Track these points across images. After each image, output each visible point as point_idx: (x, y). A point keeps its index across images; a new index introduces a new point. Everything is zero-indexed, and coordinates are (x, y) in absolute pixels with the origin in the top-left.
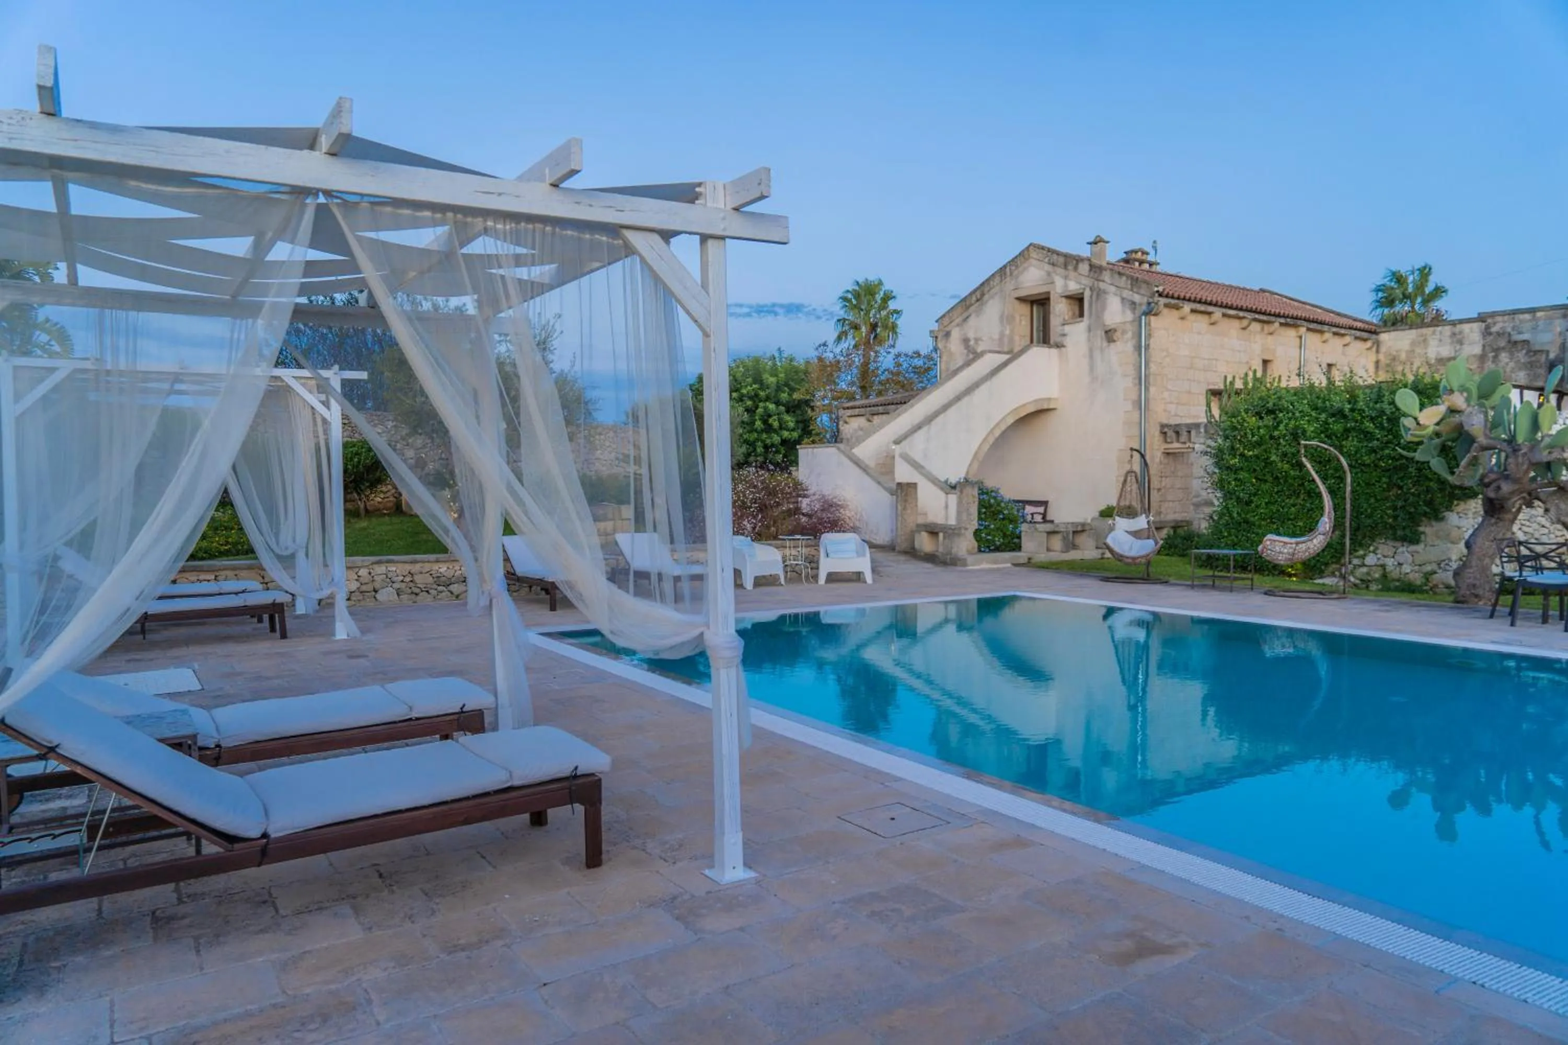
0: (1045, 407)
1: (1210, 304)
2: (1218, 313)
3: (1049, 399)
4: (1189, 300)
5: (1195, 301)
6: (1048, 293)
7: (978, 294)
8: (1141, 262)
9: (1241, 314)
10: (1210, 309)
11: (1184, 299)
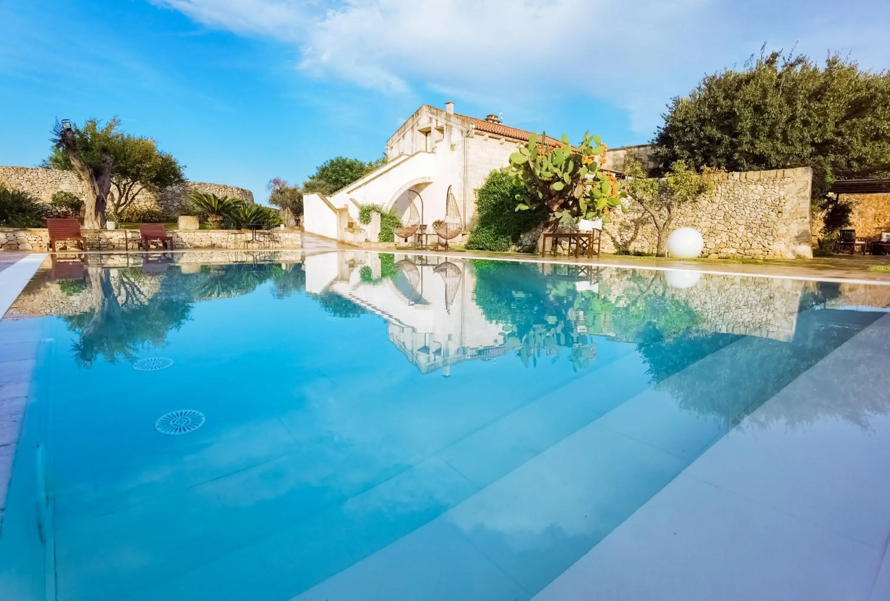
0: (427, 181)
1: (500, 134)
2: (503, 139)
3: (429, 178)
4: (489, 132)
5: (492, 132)
6: (430, 128)
7: (403, 128)
8: (494, 121)
9: (515, 140)
10: (499, 136)
11: (486, 131)
